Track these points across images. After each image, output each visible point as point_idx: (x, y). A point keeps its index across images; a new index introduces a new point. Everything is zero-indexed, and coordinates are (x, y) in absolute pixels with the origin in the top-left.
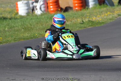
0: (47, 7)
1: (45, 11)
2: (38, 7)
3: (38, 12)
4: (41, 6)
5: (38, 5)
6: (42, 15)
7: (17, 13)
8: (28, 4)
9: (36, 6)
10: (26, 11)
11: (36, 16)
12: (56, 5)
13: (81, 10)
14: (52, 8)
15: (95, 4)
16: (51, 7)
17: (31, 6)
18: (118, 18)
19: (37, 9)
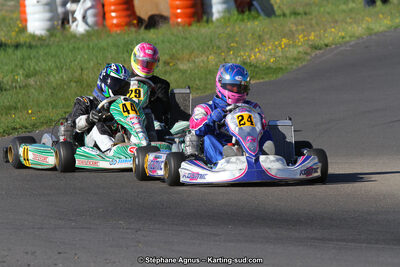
0: (102, 15)
1: (96, 23)
2: (78, 15)
3: (79, 27)
4: (86, 12)
5: (78, 10)
6: (88, 35)
7: (24, 29)
8: (51, 6)
9: (73, 12)
10: (47, 24)
11: (74, 36)
12: (127, 9)
13: (190, 25)
14: (114, 17)
15: (228, 10)
16: (113, 14)
17: (60, 10)
18: (313, 55)
19: (75, 20)
